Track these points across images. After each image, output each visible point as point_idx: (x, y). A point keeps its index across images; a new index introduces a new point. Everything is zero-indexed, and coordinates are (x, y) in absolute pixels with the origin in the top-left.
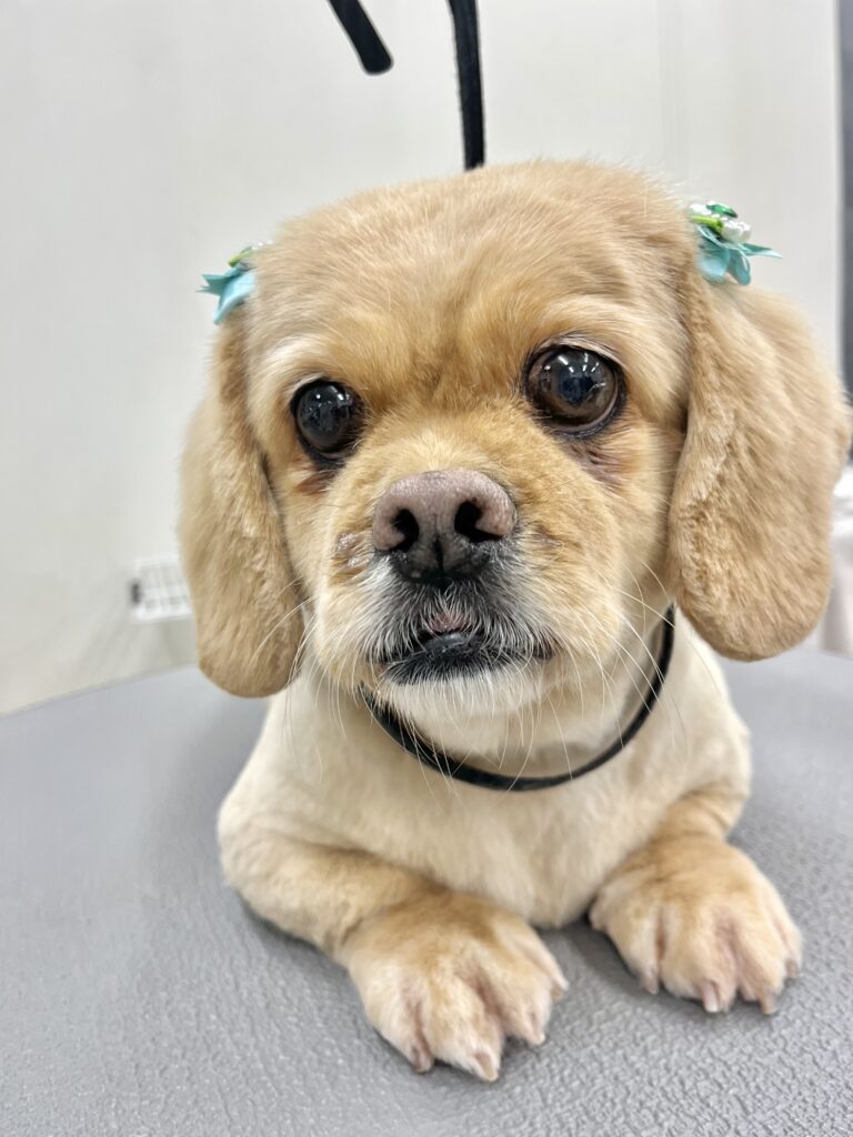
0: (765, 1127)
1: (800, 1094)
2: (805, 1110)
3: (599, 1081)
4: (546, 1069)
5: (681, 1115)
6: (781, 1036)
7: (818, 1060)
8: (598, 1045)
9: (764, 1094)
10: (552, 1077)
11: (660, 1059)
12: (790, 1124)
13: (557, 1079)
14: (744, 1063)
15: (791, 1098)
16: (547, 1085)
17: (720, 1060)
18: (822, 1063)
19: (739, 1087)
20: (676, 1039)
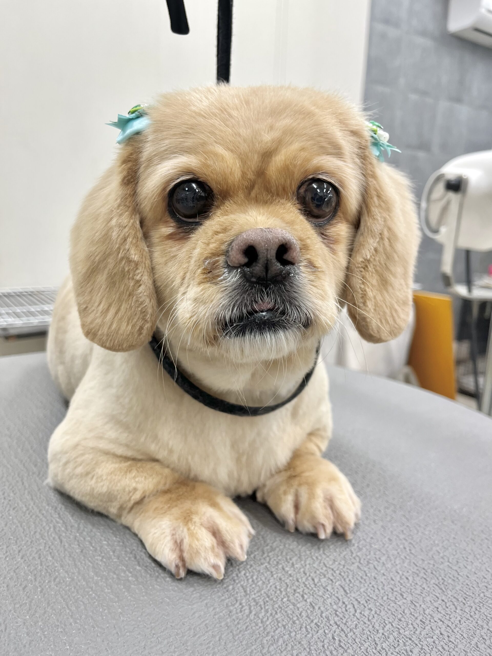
0: (357, 600)
1: (370, 583)
2: (374, 591)
3: (272, 581)
4: (244, 576)
5: (315, 596)
6: (357, 556)
7: (376, 567)
8: (269, 563)
9: (354, 585)
10: (248, 580)
11: (300, 569)
12: (368, 598)
13: (250, 580)
14: (342, 569)
15: (366, 585)
16: (245, 584)
17: (330, 568)
18: (379, 568)
19: (341, 580)
20: (307, 558)
